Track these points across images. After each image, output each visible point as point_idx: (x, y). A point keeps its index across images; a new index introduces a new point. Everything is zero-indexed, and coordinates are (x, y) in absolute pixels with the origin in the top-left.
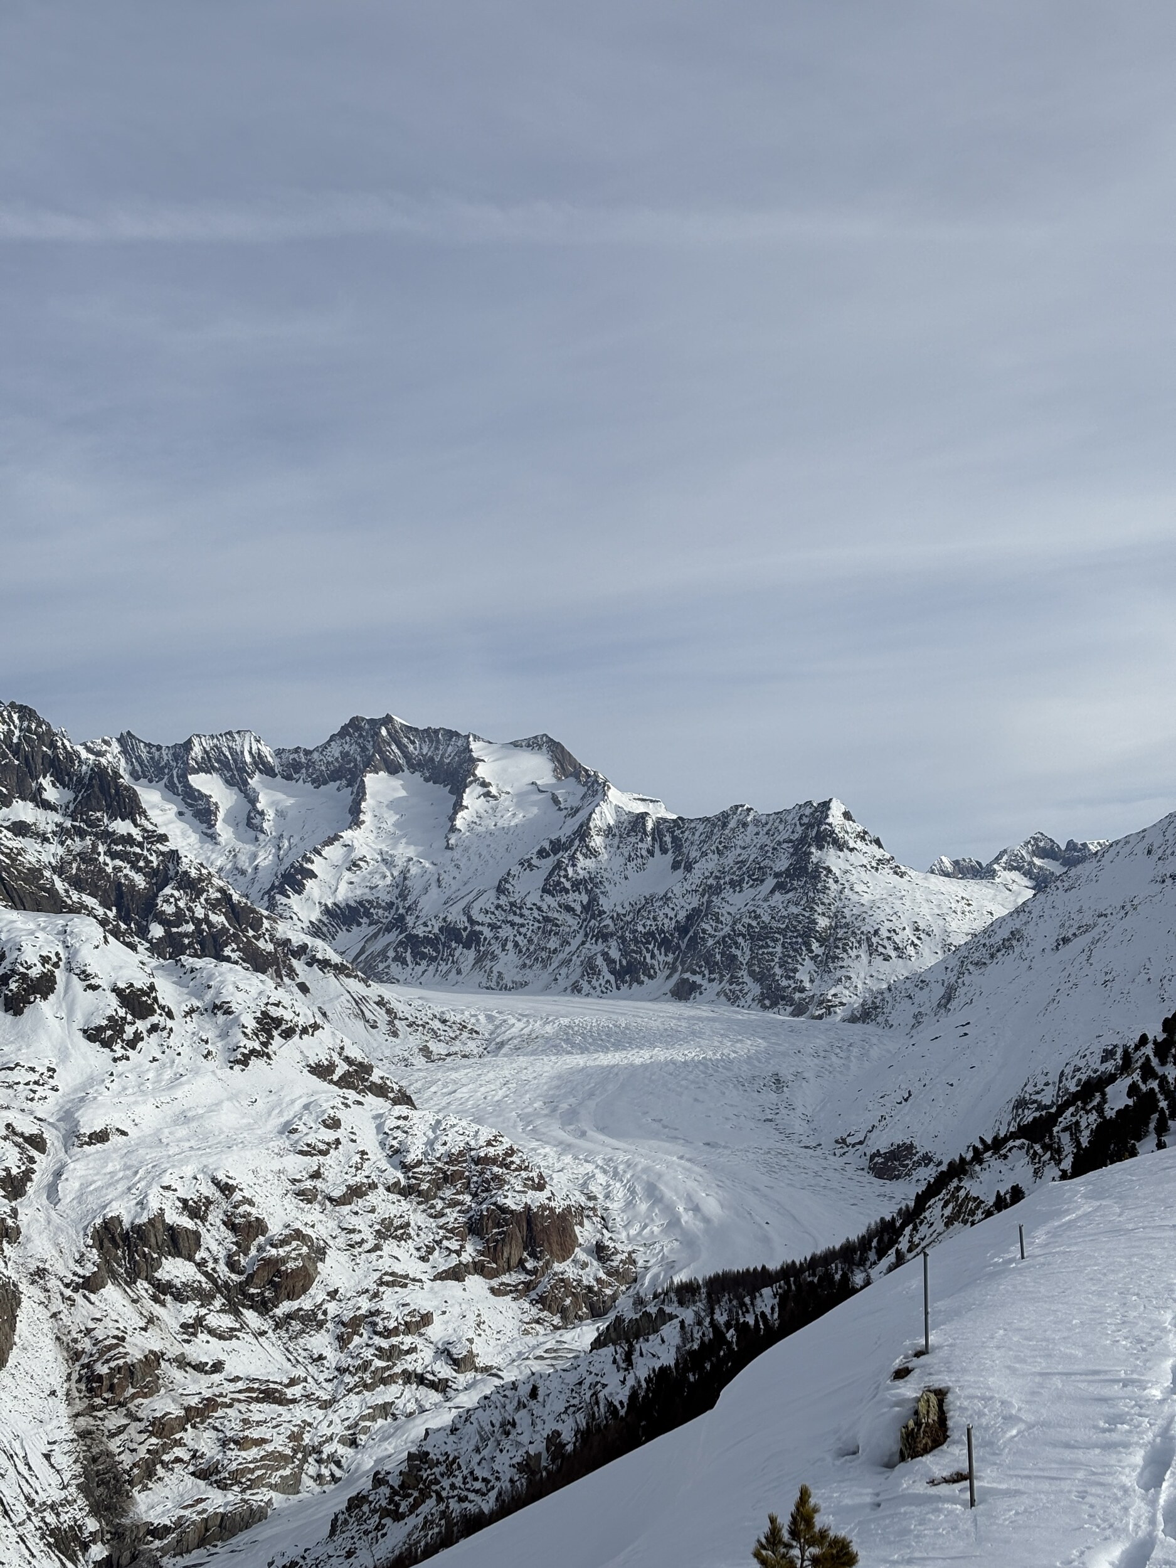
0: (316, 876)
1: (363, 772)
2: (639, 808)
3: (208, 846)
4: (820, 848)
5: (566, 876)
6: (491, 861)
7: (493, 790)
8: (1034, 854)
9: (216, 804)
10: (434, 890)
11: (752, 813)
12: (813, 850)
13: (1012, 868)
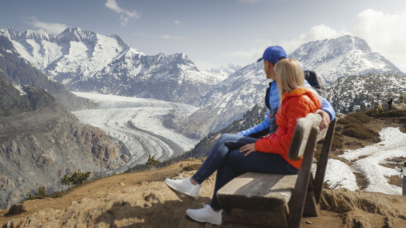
0: (58, 66)
1: (70, 41)
2: (137, 53)
3: (31, 57)
4: (180, 64)
5: (119, 69)
6: (101, 64)
7: (102, 47)
8: (229, 68)
9: (33, 47)
10: (87, 70)
11: (164, 55)
12: (178, 64)
13: (224, 71)
